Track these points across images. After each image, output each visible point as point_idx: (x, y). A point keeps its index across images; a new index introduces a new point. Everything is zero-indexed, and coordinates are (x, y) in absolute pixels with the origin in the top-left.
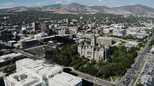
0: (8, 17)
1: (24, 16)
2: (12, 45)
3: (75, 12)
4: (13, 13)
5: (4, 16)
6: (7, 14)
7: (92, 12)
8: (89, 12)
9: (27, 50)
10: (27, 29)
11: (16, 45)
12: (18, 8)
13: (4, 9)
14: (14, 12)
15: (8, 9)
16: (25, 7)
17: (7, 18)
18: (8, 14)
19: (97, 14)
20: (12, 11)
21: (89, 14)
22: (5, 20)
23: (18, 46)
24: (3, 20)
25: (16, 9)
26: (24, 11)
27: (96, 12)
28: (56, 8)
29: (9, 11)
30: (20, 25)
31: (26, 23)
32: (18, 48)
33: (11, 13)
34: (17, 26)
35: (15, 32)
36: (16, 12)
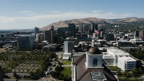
0: (118, 26)
1: (133, 26)
2: (112, 44)
4: (124, 22)
5: (115, 24)
9: (121, 48)
10: (129, 35)
11: (114, 44)
12: (128, 19)
13: (117, 19)
14: (125, 22)
15: (120, 19)
16: (136, 18)
17: (117, 26)
18: (119, 23)
20: (123, 21)
22: (116, 28)
23: (115, 44)
24: (113, 28)
25: (127, 20)
29: (120, 21)
30: (126, 32)
31: (131, 31)
32: (115, 46)
33: (122, 22)
34: (122, 33)
35: (119, 37)
36: (127, 22)
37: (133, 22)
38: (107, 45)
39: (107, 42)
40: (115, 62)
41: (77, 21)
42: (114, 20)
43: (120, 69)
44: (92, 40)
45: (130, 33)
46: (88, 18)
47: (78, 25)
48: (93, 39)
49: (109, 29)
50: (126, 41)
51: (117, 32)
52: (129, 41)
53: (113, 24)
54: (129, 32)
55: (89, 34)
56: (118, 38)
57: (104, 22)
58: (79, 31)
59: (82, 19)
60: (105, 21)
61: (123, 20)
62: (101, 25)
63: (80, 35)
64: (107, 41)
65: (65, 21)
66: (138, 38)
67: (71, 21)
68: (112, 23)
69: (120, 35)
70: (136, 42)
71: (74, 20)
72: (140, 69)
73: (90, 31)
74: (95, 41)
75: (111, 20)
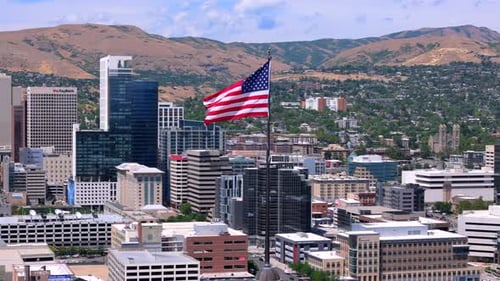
4: (378, 71)
6: (331, 76)
14: (391, 64)
15: (346, 44)
16: (483, 31)
17: (322, 103)
18: (343, 78)
23: (328, 263)
24: (292, 121)
26: (465, 59)
29: (350, 55)
30: (406, 157)
33: (364, 69)
34: (376, 159)
36: (404, 70)
37: (460, 68)
39: (253, 242)
46: (66, 29)
50: (418, 228)
52: (445, 228)
54: (430, 154)
64: (250, 233)
73: (89, 140)
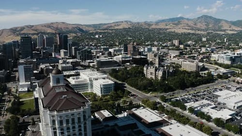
0: (101, 36)
3: (201, 30)
4: (110, 30)
5: (96, 33)
6: (101, 31)
7: (230, 30)
8: (224, 31)
9: (101, 69)
11: (91, 64)
12: (117, 24)
13: (101, 24)
14: (112, 28)
15: (105, 24)
16: (130, 22)
17: (99, 36)
18: (103, 31)
19: (238, 33)
20: (110, 27)
21: (223, 33)
22: (96, 39)
23: (93, 65)
24: (93, 40)
25: (115, 25)
26: (126, 27)
27: (236, 31)
28: (173, 24)
30: (111, 46)
31: (120, 44)
32: (93, 67)
33: (107, 30)
34: (105, 47)
35: (101, 54)
36: (114, 29)
37: (125, 29)
38: (82, 66)
40: (89, 87)
41: (33, 28)
42: (95, 26)
43: (95, 95)
44: (60, 61)
45: (118, 46)
46: (52, 23)
47: (36, 36)
48: (60, 59)
49: (87, 42)
51: (99, 46)
52: (111, 59)
53: (93, 33)
54: (116, 45)
55: (55, 52)
56: (98, 55)
57: (79, 29)
58: (37, 47)
59: (42, 26)
60: (81, 27)
61: (109, 25)
62: (74, 35)
63: (41, 53)
64: (82, 60)
65: (11, 29)
66: (126, 54)
67: (22, 29)
68: (91, 30)
69: (102, 50)
70: (122, 60)
71: (27, 27)
72: (119, 92)
73: (56, 46)
74: (64, 62)
75: (90, 25)
